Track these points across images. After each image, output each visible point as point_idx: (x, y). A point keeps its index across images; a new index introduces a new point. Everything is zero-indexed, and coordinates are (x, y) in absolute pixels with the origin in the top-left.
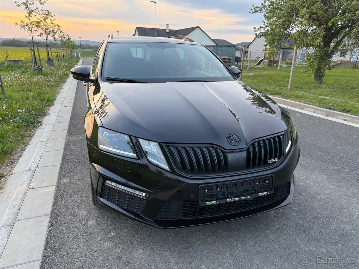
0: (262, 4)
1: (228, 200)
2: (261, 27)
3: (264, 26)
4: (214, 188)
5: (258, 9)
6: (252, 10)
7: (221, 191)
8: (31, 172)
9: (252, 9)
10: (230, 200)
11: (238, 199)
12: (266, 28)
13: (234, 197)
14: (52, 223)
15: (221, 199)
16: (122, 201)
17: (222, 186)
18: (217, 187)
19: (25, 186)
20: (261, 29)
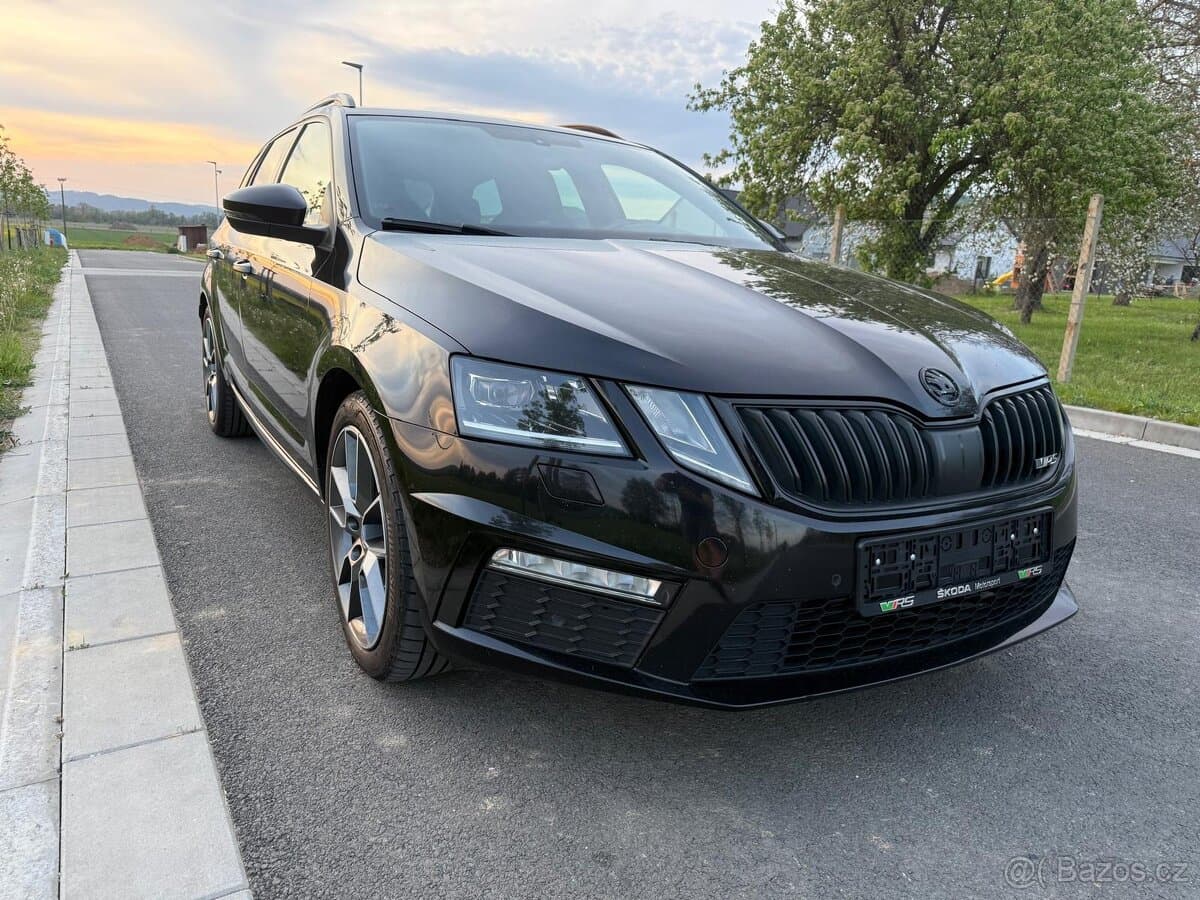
0: (725, 83)
1: (942, 594)
2: (726, 154)
3: (735, 151)
4: (902, 552)
5: (713, 98)
6: (695, 102)
7: (921, 564)
8: (48, 594)
9: (693, 98)
10: (947, 592)
11: (967, 588)
12: (740, 155)
13: (957, 585)
14: (227, 757)
15: (921, 589)
16: (560, 624)
17: (924, 544)
19: (43, 644)
20: (726, 159)
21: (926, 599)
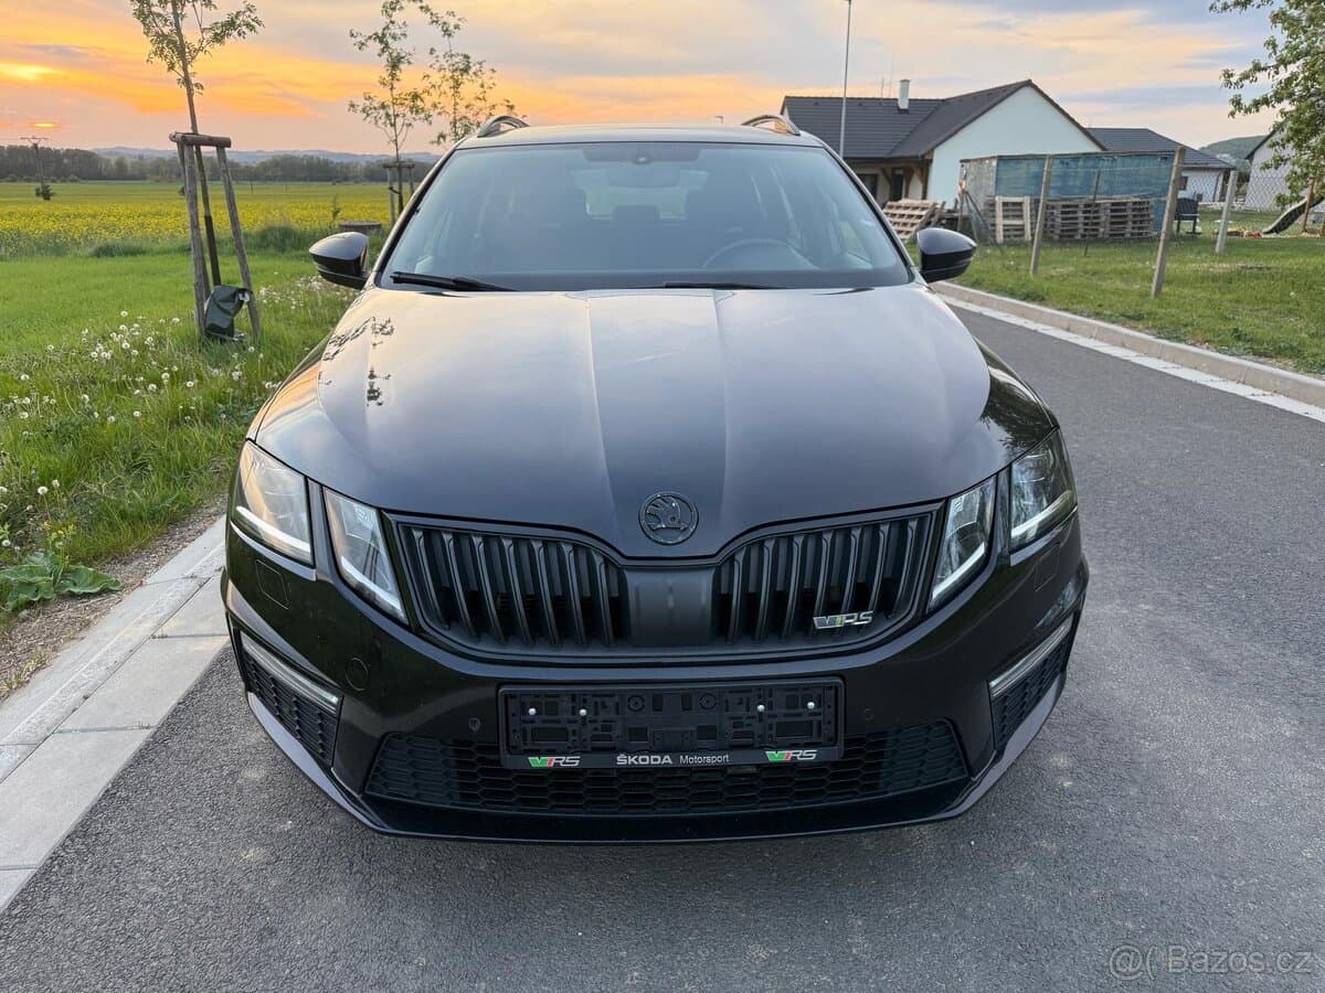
1: (622, 760)
2: (1257, 68)
3: (1273, 62)
4: (566, 704)
7: (595, 721)
8: (193, 584)
10: (632, 760)
11: (667, 760)
12: (1282, 67)
13: (651, 752)
14: (141, 757)
15: (595, 750)
16: (287, 712)
17: (598, 699)
18: (577, 700)
19: (147, 627)
20: (1258, 74)
21: (597, 761)
